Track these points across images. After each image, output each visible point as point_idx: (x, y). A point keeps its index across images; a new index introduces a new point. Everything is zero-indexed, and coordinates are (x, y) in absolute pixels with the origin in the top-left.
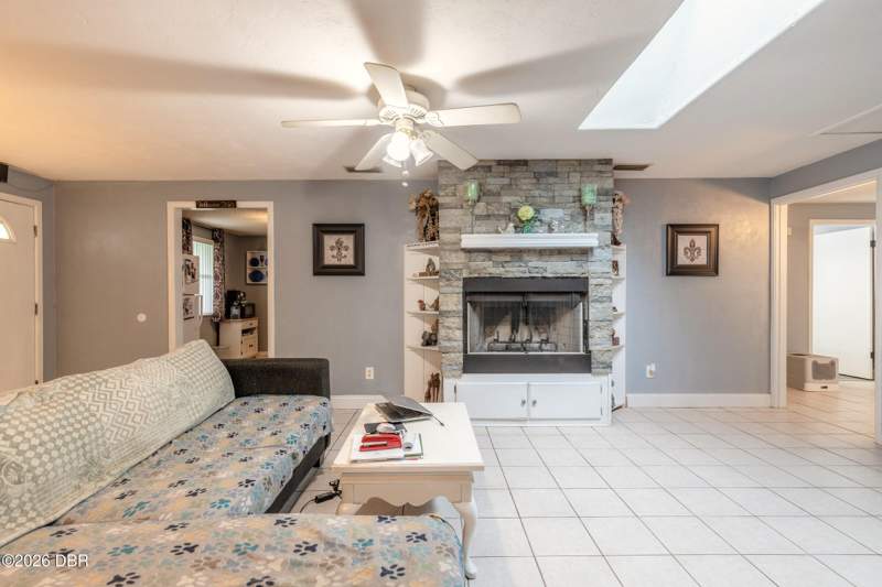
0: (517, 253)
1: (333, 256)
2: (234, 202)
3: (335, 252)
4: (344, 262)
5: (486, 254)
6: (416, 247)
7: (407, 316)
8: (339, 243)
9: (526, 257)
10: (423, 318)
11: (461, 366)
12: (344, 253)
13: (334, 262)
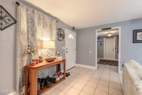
2: (111, 28)
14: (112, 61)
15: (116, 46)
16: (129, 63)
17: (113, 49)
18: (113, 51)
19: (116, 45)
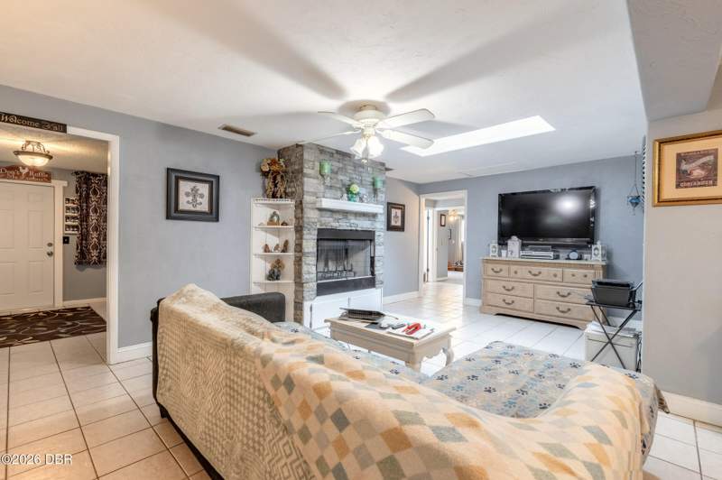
0: (345, 213)
1: (188, 202)
2: (65, 126)
3: (190, 199)
4: (199, 208)
5: (329, 213)
6: (266, 202)
7: (253, 257)
8: (195, 190)
9: (350, 217)
10: (265, 258)
11: (315, 292)
12: (199, 200)
13: (190, 207)
14: (48, 314)
15: (68, 227)
16: (183, 299)
17: (50, 245)
18: (50, 254)
19: (69, 223)
